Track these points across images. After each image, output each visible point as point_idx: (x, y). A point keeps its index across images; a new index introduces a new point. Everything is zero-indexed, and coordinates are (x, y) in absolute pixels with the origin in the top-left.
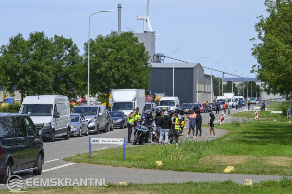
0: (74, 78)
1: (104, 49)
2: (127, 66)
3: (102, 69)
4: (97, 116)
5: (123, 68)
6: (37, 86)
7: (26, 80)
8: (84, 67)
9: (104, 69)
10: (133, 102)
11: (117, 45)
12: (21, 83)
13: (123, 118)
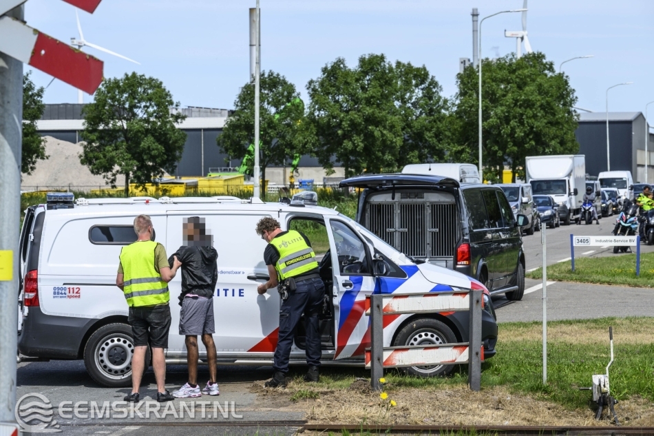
4: (519, 203)
7: (354, 144)
10: (567, 179)
12: (346, 149)
13: (553, 208)
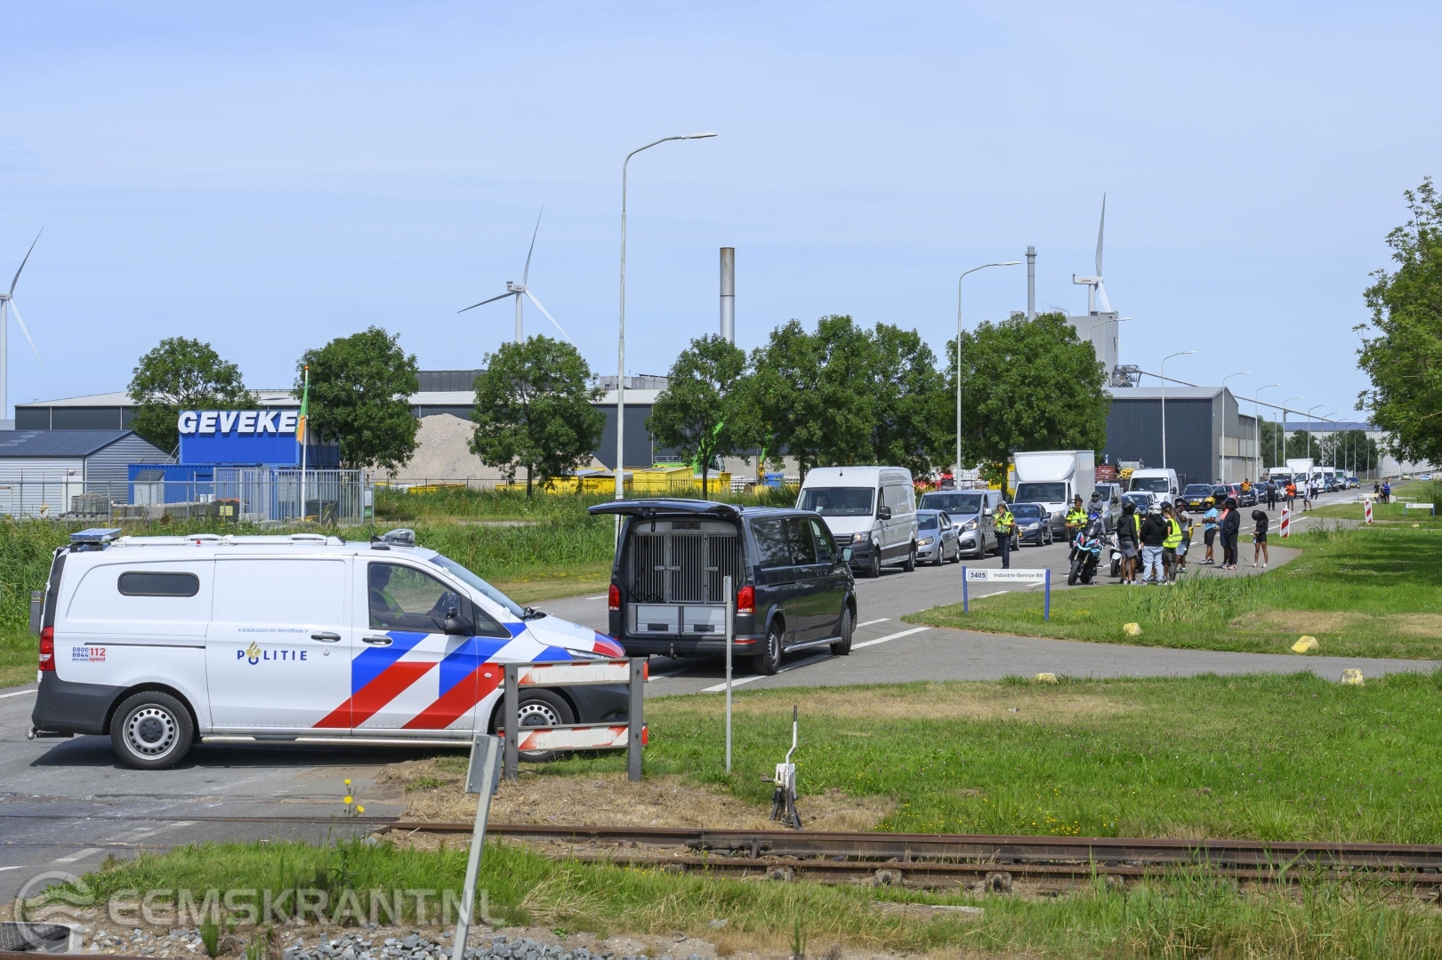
0: (925, 425)
1: (995, 355)
2: (1053, 395)
3: (992, 404)
4: (979, 515)
5: (1041, 400)
6: (836, 445)
7: (810, 432)
8: (947, 399)
9: (997, 404)
10: (1066, 481)
11: (1025, 347)
12: (799, 439)
13: (1041, 520)
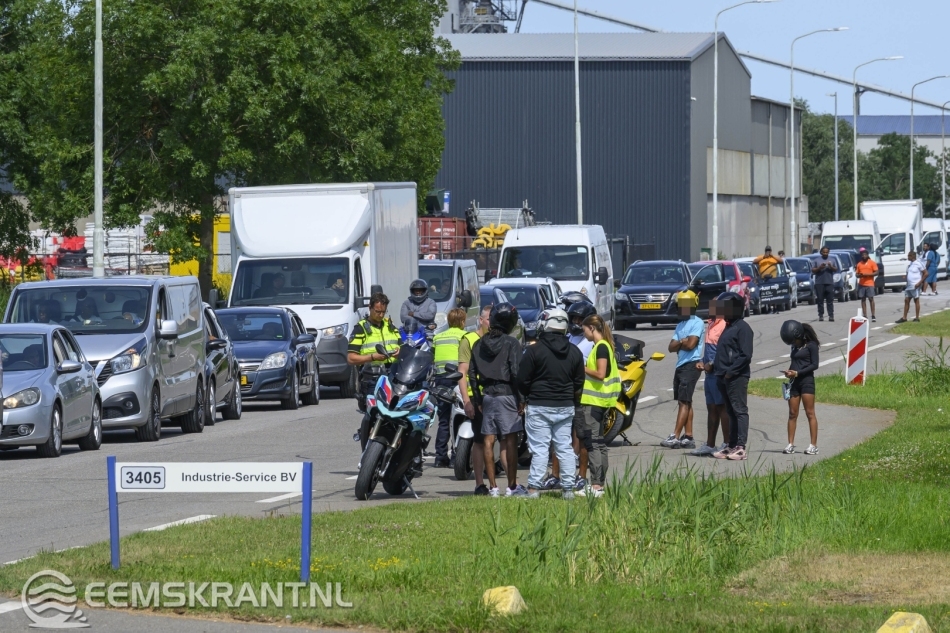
0: (18, 126)
2: (318, 51)
3: (175, 73)
4: (148, 334)
5: (292, 62)
9: (186, 73)
10: (351, 255)
13: (293, 347)
